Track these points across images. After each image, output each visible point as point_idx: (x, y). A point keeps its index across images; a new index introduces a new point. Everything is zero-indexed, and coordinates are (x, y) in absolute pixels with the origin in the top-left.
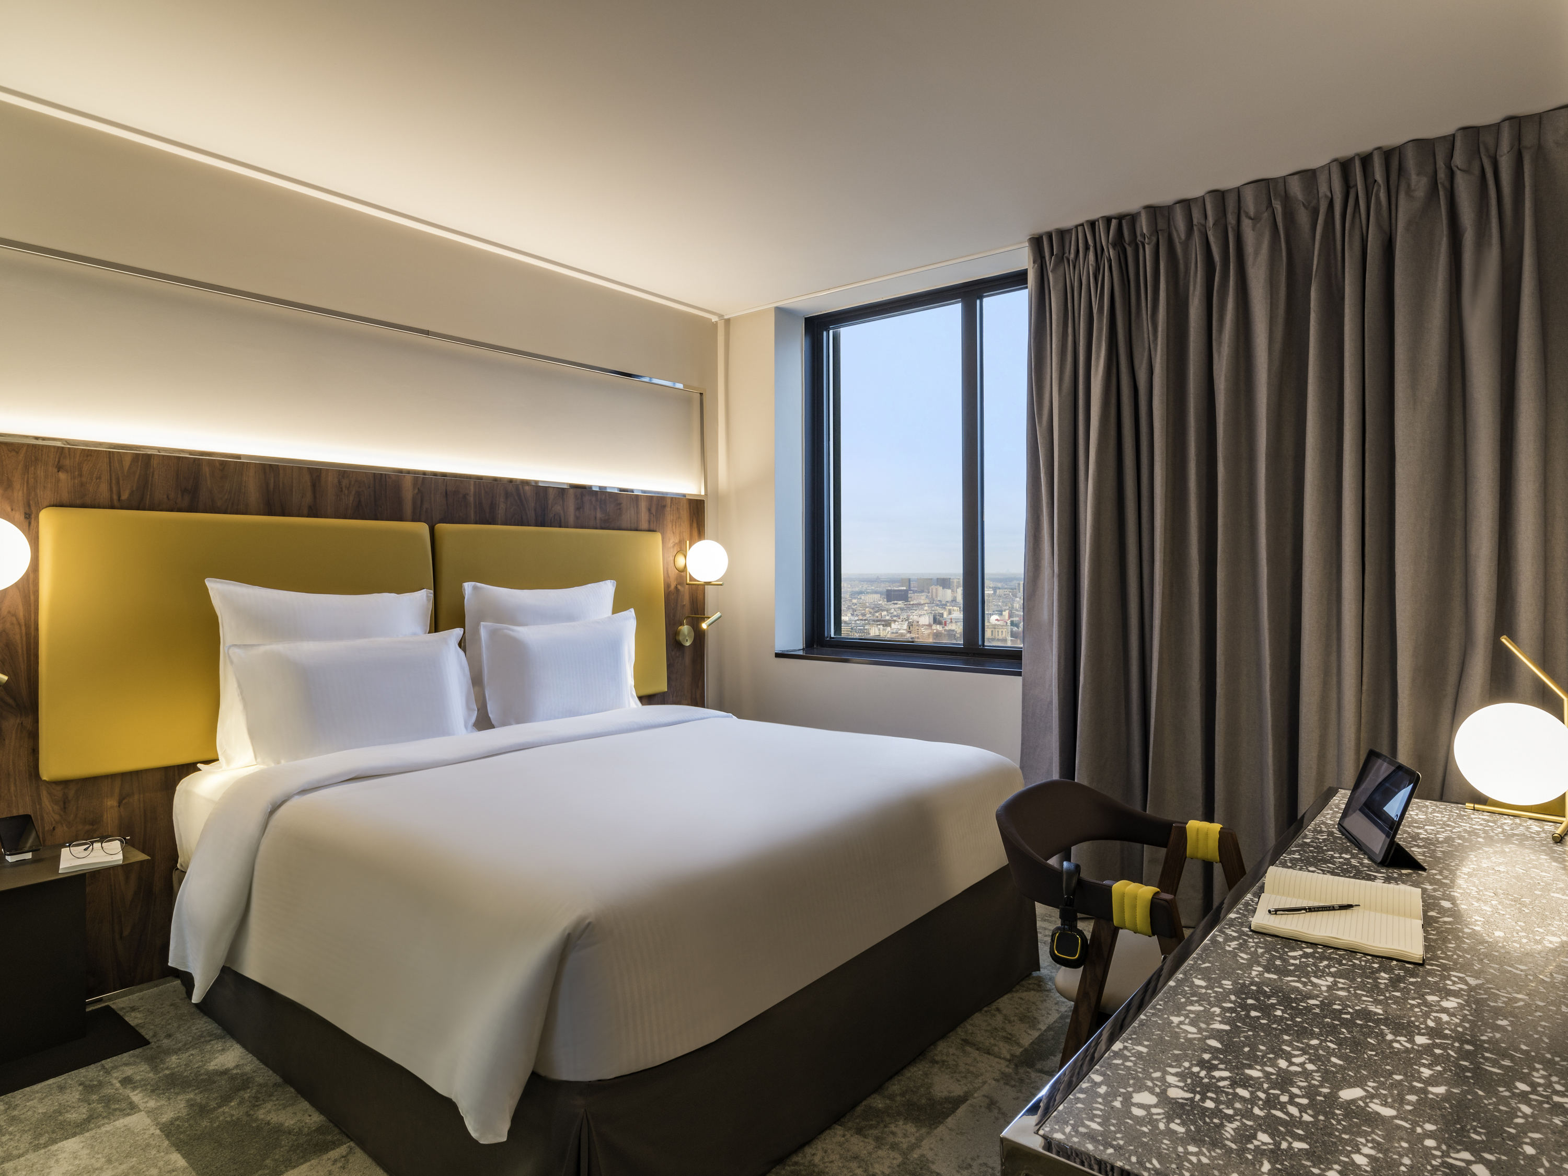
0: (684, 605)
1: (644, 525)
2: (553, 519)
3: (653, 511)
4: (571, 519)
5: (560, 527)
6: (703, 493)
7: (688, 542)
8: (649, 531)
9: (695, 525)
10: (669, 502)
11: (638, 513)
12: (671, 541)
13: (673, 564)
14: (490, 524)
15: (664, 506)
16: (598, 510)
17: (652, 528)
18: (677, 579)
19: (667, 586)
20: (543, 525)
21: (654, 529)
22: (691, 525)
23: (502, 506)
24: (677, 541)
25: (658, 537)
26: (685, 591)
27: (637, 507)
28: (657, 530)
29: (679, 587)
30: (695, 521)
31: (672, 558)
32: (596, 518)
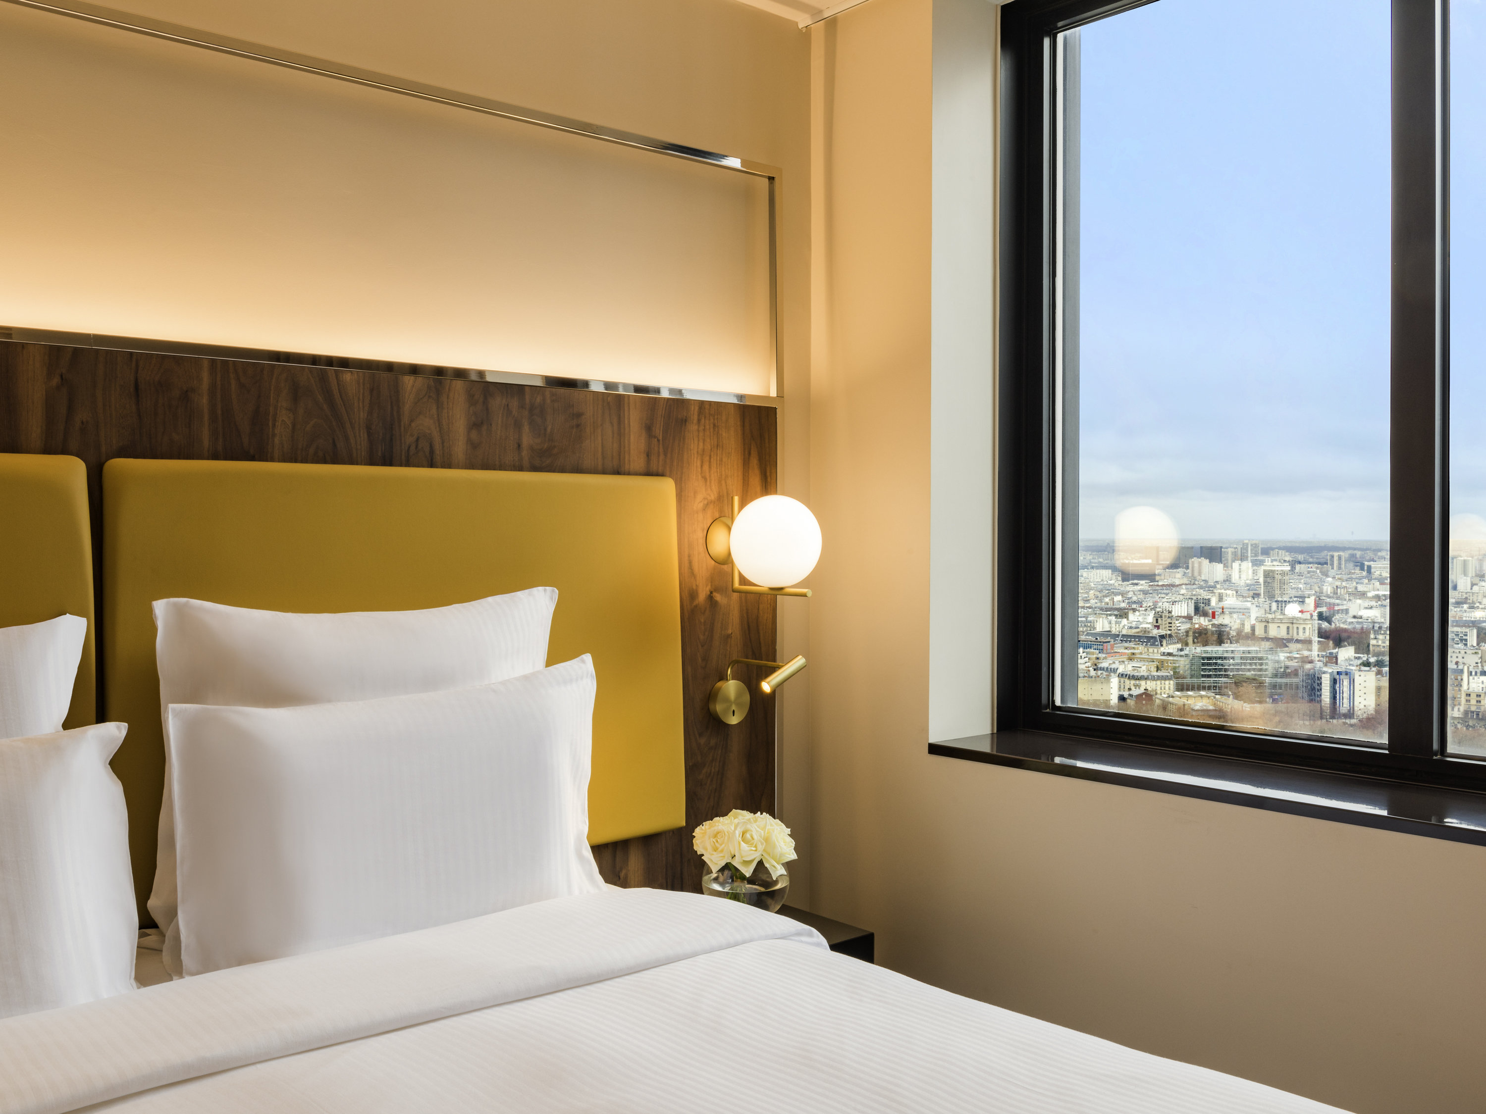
0: (729, 636)
1: (637, 460)
2: (413, 448)
3: (658, 431)
4: (460, 449)
5: (432, 465)
6: (773, 393)
7: (736, 499)
8: (649, 473)
9: (754, 461)
10: (694, 410)
11: (621, 434)
12: (700, 497)
13: (702, 548)
14: (252, 458)
15: (684, 421)
16: (526, 428)
17: (654, 468)
18: (712, 579)
19: (688, 596)
20: (388, 461)
21: (660, 470)
22: (746, 463)
23: (284, 418)
24: (713, 496)
25: (667, 486)
26: (730, 605)
27: (620, 422)
28: (668, 473)
29: (718, 597)
30: (754, 453)
31: (700, 535)
32: (519, 446)
